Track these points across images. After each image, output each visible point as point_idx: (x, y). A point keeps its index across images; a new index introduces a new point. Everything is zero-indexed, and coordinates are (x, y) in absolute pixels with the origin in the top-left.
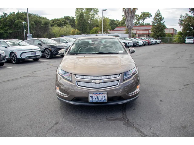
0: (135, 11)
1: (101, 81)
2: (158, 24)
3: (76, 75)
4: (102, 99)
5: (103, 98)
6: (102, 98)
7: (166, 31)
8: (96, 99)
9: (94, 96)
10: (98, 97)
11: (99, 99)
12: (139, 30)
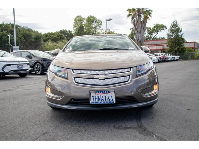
0: (147, 21)
1: (107, 76)
2: (175, 36)
3: (73, 70)
4: (109, 100)
5: (110, 98)
6: (108, 98)
7: (186, 46)
8: (99, 99)
9: (98, 95)
10: (102, 97)
11: (104, 100)
12: (151, 45)
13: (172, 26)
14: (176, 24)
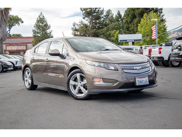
5: (146, 81)
9: (140, 80)
11: (143, 82)
12: (10, 44)
13: (39, 21)
14: (43, 19)
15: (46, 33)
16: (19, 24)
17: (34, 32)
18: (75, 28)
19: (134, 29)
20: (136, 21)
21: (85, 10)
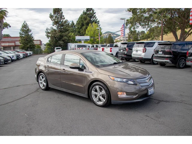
2: (26, 35)
12: (3, 42)
13: (23, 27)
14: (26, 25)
15: (28, 35)
16: (8, 27)
17: (20, 34)
18: (48, 31)
19: (83, 33)
20: (84, 27)
21: (54, 20)
